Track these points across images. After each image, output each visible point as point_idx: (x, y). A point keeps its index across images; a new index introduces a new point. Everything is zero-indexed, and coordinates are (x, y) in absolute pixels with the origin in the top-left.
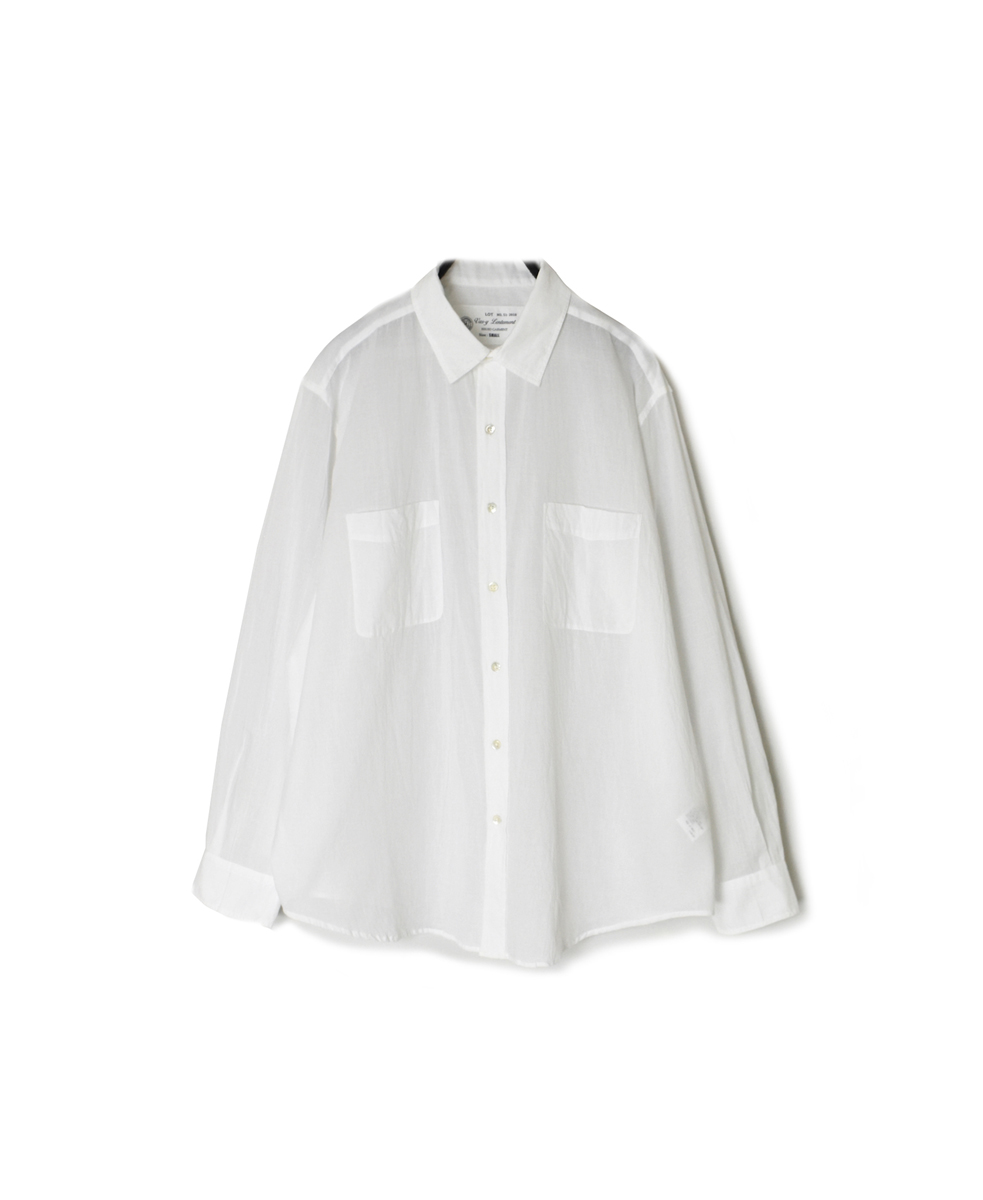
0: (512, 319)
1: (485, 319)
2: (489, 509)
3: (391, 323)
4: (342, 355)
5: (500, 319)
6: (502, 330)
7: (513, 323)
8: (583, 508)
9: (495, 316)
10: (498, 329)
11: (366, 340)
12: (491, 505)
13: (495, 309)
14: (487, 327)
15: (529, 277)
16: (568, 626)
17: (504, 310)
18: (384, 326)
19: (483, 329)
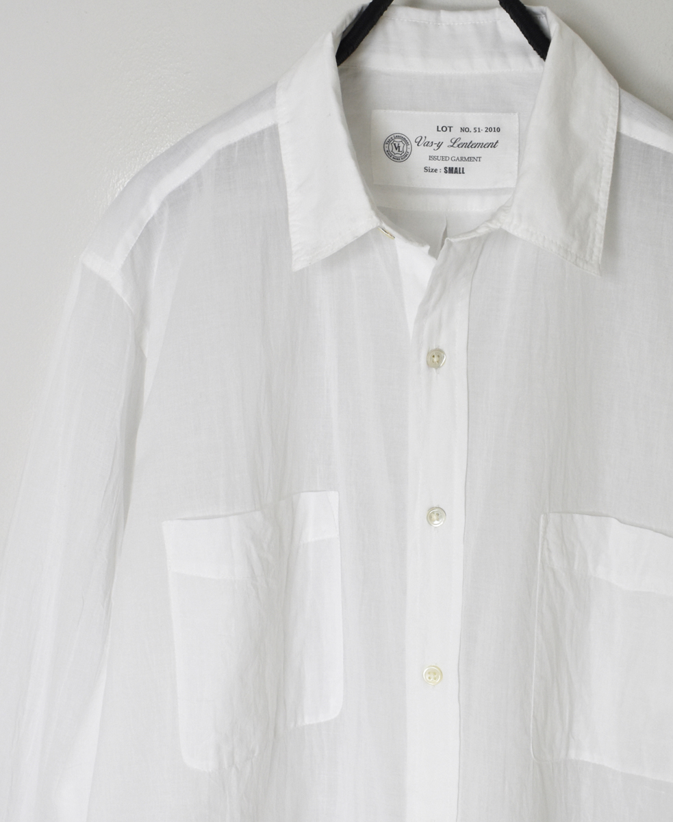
0: (490, 137)
1: (436, 137)
2: (430, 518)
3: (243, 141)
4: (153, 205)
5: (466, 138)
6: (470, 159)
7: (493, 145)
8: (614, 521)
9: (456, 133)
10: (462, 159)
11: (198, 175)
12: (435, 513)
13: (456, 119)
14: (440, 153)
15: (526, 54)
16: (573, 754)
17: (473, 120)
18: (230, 147)
19: (431, 158)
